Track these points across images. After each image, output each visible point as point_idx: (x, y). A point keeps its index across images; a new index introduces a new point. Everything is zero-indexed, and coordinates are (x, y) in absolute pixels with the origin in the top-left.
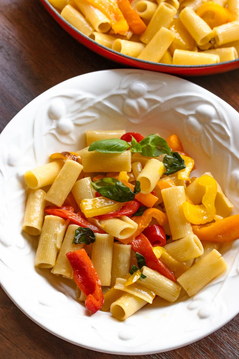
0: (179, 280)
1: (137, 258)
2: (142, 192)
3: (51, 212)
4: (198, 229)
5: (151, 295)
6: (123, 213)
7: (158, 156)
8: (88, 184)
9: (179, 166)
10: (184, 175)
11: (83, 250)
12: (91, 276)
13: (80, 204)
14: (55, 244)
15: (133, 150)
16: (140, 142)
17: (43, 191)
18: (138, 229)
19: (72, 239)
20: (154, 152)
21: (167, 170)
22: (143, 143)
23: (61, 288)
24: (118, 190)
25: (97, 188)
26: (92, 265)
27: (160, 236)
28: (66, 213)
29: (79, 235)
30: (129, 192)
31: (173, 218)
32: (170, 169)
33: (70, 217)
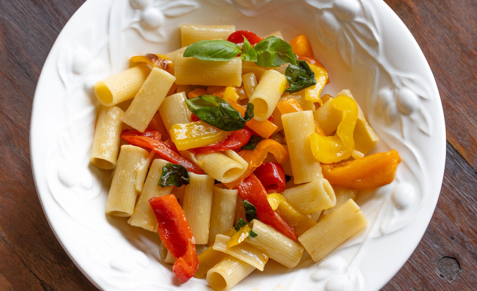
0: (300, 239)
1: (245, 208)
2: (256, 118)
3: (129, 140)
4: (329, 171)
5: (262, 259)
6: (228, 146)
7: (279, 66)
8: (181, 103)
9: (307, 80)
10: (313, 94)
11: (172, 196)
12: (181, 231)
13: (171, 131)
14: (135, 186)
15: (245, 58)
16: (255, 45)
17: (120, 109)
18: (248, 169)
19: (157, 180)
20: (274, 61)
21: (290, 86)
22: (259, 48)
23: (140, 244)
24: (223, 115)
25: (193, 108)
26: (184, 217)
27: (277, 179)
28: (150, 142)
29: (168, 174)
30: (238, 118)
31: (297, 156)
32: (295, 84)
33: (156, 149)
